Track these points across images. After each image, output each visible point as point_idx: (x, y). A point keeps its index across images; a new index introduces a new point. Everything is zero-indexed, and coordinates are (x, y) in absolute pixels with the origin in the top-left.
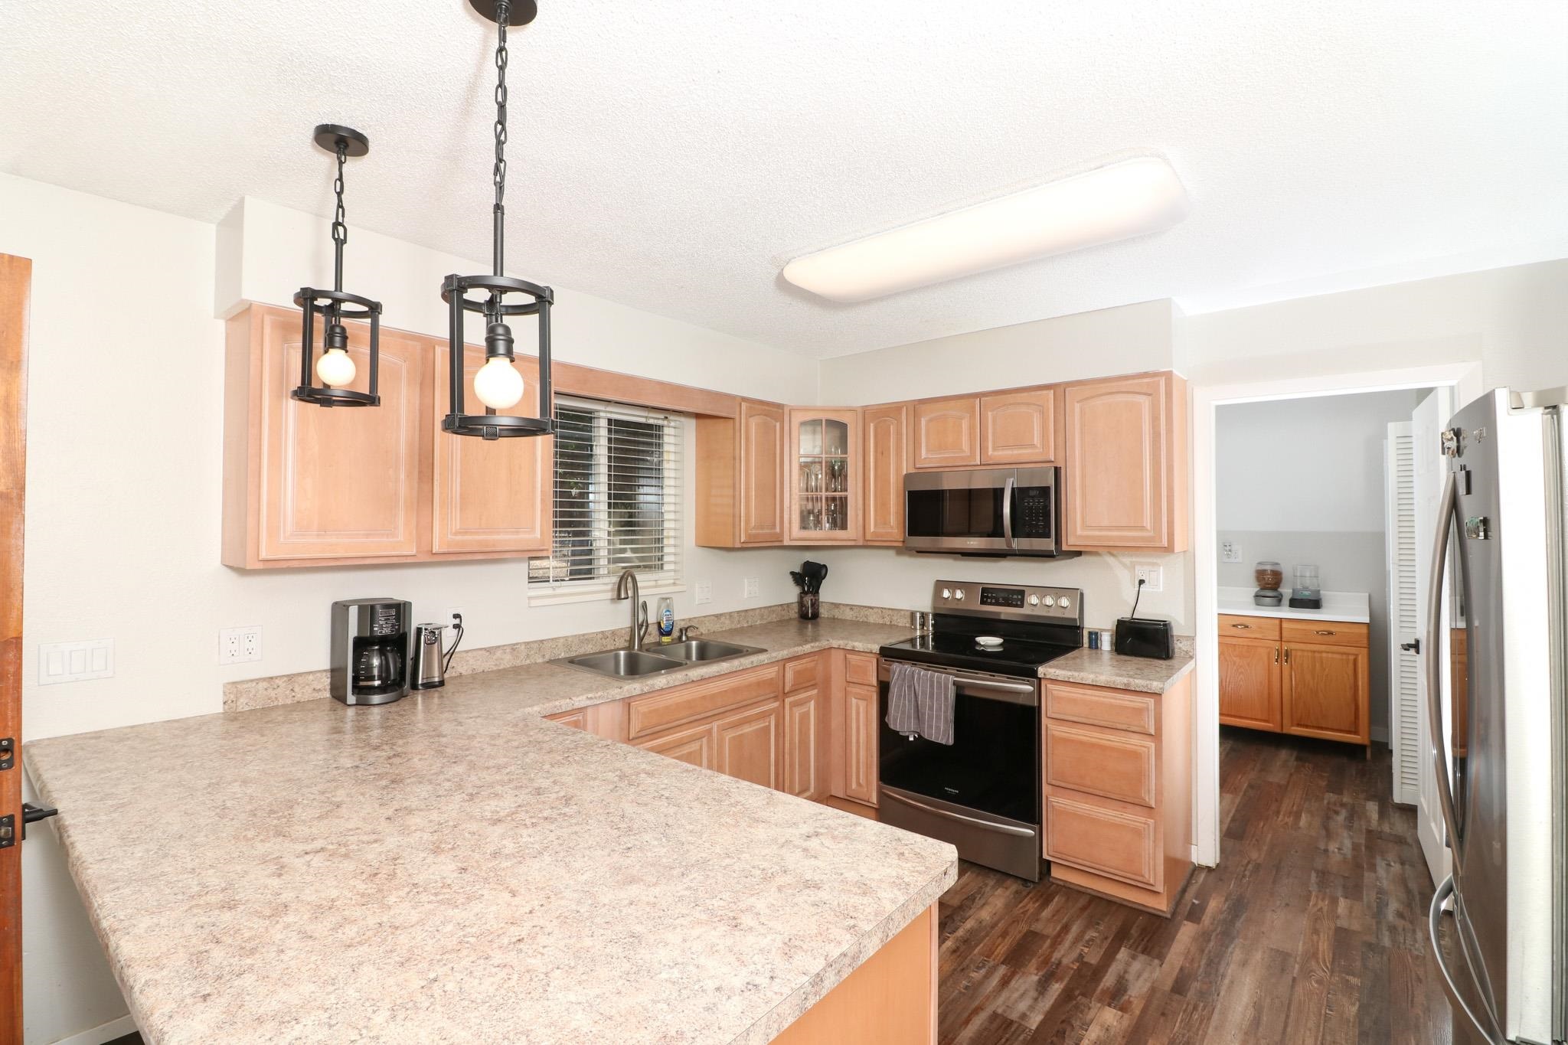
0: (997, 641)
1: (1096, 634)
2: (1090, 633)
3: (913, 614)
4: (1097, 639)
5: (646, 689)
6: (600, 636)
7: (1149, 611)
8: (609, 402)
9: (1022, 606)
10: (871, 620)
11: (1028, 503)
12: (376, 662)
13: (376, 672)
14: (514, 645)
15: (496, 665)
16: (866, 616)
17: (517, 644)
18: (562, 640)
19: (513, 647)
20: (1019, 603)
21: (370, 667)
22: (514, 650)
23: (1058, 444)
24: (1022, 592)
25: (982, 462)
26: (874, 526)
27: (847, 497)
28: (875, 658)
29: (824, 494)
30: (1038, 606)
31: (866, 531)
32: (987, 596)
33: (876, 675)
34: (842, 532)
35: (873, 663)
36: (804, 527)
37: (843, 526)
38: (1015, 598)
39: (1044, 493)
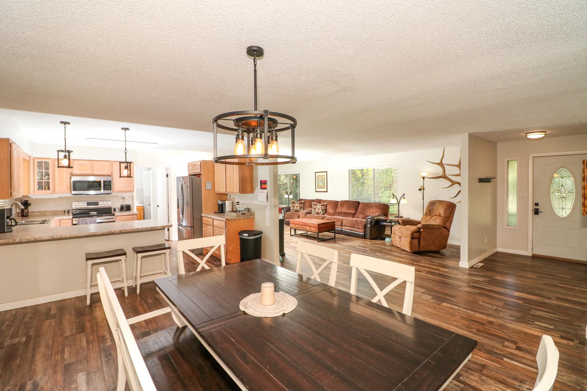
0: (96, 212)
2: (114, 208)
4: (115, 210)
7: (126, 203)
9: (98, 205)
11: (106, 184)
23: (112, 172)
24: (98, 202)
25: (93, 174)
26: (59, 188)
27: (49, 182)
28: (71, 219)
29: (44, 181)
30: (102, 204)
31: (56, 190)
32: (88, 204)
33: (72, 223)
34: (49, 191)
35: (70, 221)
36: (39, 189)
37: (49, 189)
38: (96, 204)
39: (110, 182)
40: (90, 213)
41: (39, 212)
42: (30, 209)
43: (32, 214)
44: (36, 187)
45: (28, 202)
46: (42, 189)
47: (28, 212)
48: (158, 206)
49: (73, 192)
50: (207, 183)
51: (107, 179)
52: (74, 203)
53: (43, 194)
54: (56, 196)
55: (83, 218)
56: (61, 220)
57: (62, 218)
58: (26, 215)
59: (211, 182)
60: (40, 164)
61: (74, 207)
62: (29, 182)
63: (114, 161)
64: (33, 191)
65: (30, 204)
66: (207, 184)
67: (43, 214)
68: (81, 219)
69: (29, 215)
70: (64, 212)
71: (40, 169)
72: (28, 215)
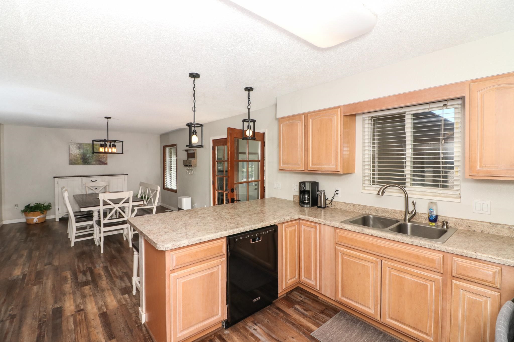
5: (341, 227)
6: (394, 211)
8: (403, 107)
12: (306, 196)
13: (306, 199)
14: (355, 204)
15: (348, 209)
17: (356, 204)
18: (374, 208)
19: (354, 205)
21: (305, 198)
22: (354, 206)
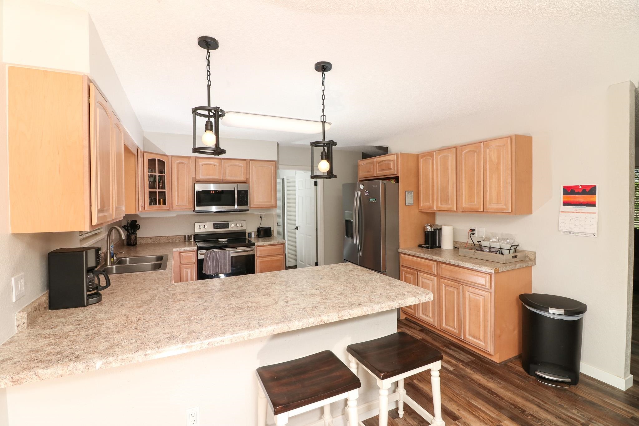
0: (226, 240)
1: (250, 233)
2: (249, 233)
3: (185, 236)
4: (250, 235)
7: (265, 225)
9: (229, 228)
10: (162, 242)
11: (241, 195)
16: (160, 240)
20: (227, 227)
23: (248, 177)
24: (228, 224)
25: (223, 181)
26: (178, 203)
27: (165, 192)
28: (196, 252)
29: (157, 190)
30: (234, 227)
31: (174, 205)
32: (216, 226)
33: (196, 257)
34: (164, 206)
35: (195, 253)
36: (150, 204)
37: (164, 204)
38: (226, 225)
39: (246, 192)
40: (220, 240)
41: (151, 238)
42: (140, 234)
43: (142, 241)
44: (147, 200)
45: (137, 224)
46: (154, 203)
47: (136, 238)
48: (297, 228)
49: (198, 208)
50: (407, 192)
51: (242, 187)
52: (197, 225)
53: (156, 212)
54: (173, 214)
55: (211, 251)
56: (181, 253)
57: (182, 249)
58: (133, 243)
59: (412, 192)
60: (152, 162)
61: (197, 230)
62: (136, 192)
63: (251, 160)
64: (142, 207)
65: (139, 226)
66: (406, 195)
67: (157, 242)
68: (210, 251)
69: (138, 243)
70: (183, 238)
71: (152, 172)
72: (136, 243)
